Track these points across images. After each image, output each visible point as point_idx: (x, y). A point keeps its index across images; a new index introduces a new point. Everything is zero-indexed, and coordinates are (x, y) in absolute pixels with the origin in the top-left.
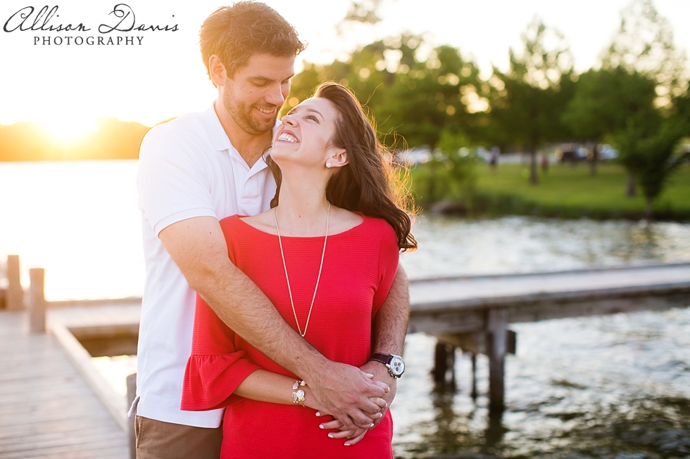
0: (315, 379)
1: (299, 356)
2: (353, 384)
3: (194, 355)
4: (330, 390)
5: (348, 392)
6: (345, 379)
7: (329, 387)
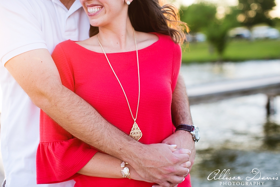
0: (137, 162)
1: (121, 148)
2: (167, 159)
3: (42, 143)
4: (151, 168)
5: (164, 166)
6: (160, 157)
7: (149, 166)
